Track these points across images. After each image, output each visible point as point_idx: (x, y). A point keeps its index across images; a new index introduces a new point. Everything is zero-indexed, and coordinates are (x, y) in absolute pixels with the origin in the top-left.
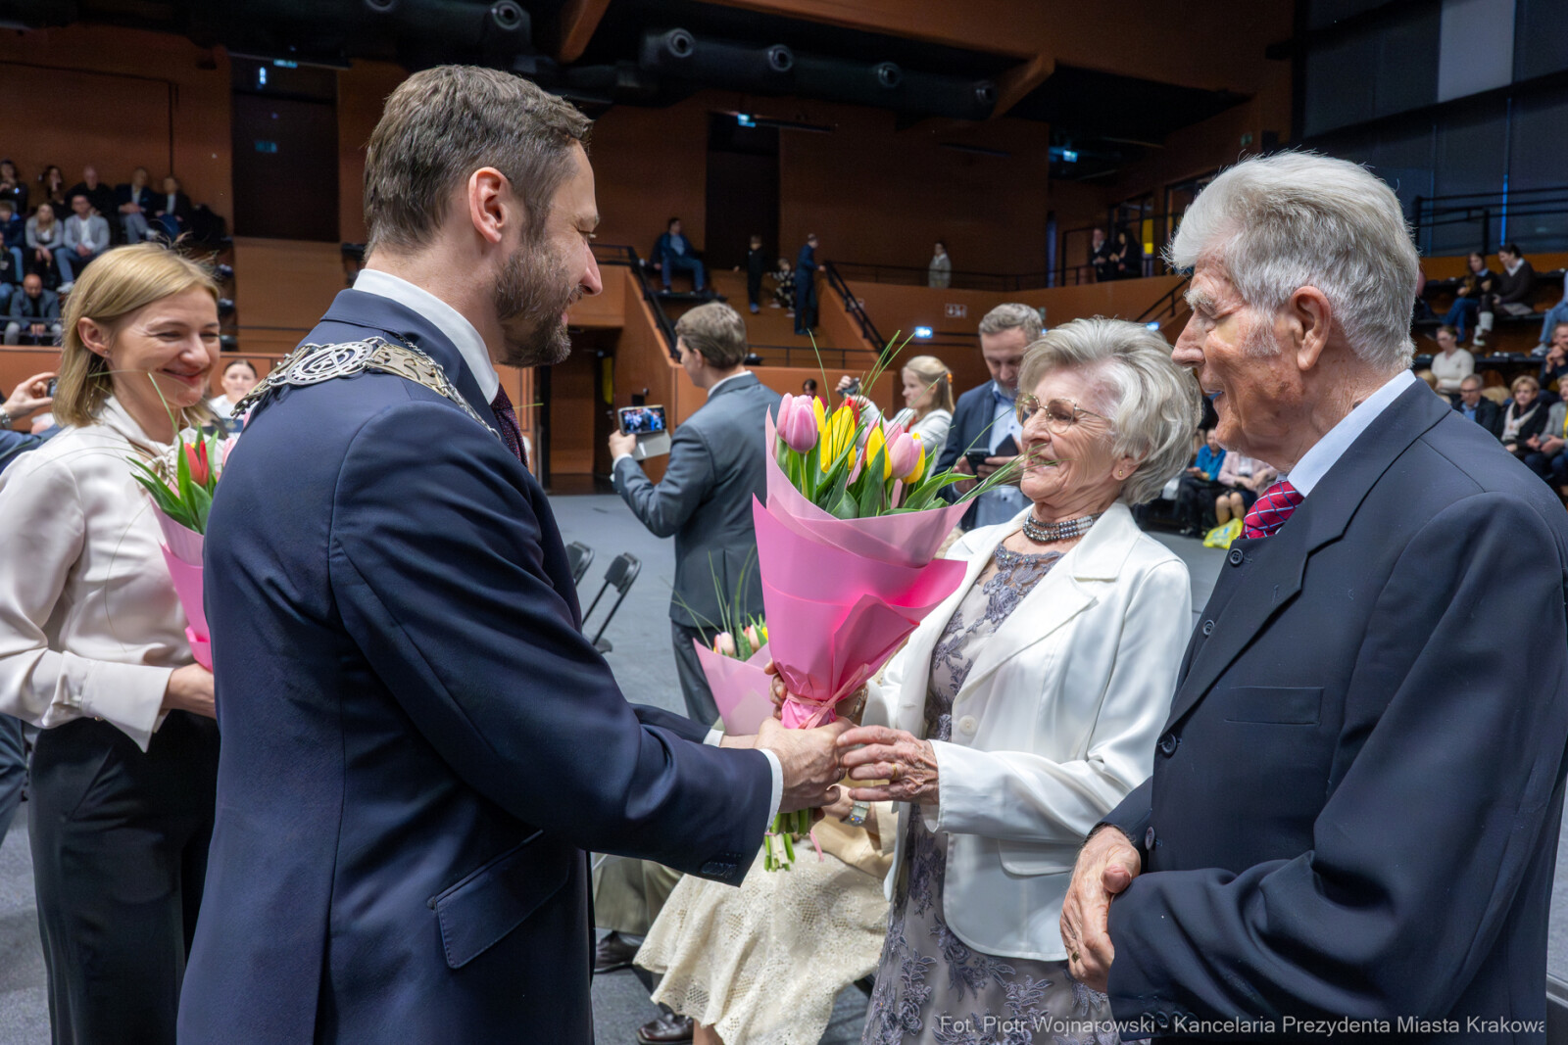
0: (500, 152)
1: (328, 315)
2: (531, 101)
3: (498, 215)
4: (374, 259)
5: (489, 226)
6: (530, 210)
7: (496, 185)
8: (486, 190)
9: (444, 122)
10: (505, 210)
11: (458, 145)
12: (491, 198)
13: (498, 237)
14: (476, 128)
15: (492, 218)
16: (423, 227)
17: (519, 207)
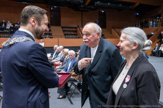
0: (34, 16)
1: (15, 33)
2: (38, 10)
3: (34, 22)
4: (21, 27)
6: (38, 22)
7: (34, 19)
8: (33, 20)
9: (28, 12)
10: (35, 22)
11: (29, 14)
12: (34, 21)
13: (34, 25)
14: (32, 13)
15: (33, 23)
16: (26, 24)
17: (37, 22)
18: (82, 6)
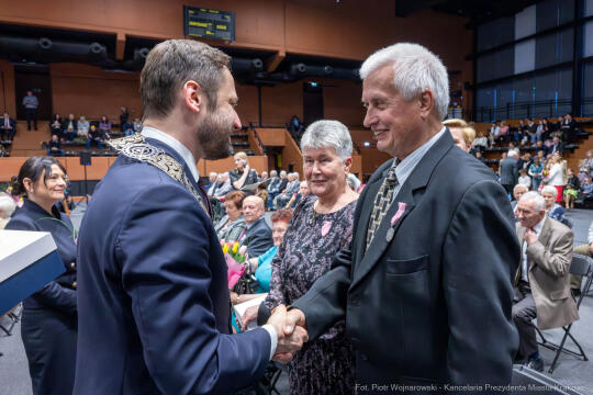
3: (197, 100)
5: (194, 105)
6: (208, 96)
7: (195, 88)
8: (191, 90)
9: (171, 63)
10: (199, 98)
11: (178, 72)
12: (193, 94)
13: (198, 110)
14: (184, 64)
15: (195, 102)
16: (167, 109)
17: (205, 97)
18: (260, 75)
